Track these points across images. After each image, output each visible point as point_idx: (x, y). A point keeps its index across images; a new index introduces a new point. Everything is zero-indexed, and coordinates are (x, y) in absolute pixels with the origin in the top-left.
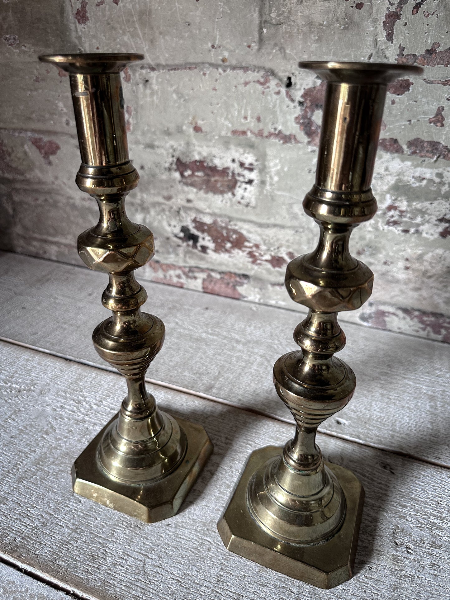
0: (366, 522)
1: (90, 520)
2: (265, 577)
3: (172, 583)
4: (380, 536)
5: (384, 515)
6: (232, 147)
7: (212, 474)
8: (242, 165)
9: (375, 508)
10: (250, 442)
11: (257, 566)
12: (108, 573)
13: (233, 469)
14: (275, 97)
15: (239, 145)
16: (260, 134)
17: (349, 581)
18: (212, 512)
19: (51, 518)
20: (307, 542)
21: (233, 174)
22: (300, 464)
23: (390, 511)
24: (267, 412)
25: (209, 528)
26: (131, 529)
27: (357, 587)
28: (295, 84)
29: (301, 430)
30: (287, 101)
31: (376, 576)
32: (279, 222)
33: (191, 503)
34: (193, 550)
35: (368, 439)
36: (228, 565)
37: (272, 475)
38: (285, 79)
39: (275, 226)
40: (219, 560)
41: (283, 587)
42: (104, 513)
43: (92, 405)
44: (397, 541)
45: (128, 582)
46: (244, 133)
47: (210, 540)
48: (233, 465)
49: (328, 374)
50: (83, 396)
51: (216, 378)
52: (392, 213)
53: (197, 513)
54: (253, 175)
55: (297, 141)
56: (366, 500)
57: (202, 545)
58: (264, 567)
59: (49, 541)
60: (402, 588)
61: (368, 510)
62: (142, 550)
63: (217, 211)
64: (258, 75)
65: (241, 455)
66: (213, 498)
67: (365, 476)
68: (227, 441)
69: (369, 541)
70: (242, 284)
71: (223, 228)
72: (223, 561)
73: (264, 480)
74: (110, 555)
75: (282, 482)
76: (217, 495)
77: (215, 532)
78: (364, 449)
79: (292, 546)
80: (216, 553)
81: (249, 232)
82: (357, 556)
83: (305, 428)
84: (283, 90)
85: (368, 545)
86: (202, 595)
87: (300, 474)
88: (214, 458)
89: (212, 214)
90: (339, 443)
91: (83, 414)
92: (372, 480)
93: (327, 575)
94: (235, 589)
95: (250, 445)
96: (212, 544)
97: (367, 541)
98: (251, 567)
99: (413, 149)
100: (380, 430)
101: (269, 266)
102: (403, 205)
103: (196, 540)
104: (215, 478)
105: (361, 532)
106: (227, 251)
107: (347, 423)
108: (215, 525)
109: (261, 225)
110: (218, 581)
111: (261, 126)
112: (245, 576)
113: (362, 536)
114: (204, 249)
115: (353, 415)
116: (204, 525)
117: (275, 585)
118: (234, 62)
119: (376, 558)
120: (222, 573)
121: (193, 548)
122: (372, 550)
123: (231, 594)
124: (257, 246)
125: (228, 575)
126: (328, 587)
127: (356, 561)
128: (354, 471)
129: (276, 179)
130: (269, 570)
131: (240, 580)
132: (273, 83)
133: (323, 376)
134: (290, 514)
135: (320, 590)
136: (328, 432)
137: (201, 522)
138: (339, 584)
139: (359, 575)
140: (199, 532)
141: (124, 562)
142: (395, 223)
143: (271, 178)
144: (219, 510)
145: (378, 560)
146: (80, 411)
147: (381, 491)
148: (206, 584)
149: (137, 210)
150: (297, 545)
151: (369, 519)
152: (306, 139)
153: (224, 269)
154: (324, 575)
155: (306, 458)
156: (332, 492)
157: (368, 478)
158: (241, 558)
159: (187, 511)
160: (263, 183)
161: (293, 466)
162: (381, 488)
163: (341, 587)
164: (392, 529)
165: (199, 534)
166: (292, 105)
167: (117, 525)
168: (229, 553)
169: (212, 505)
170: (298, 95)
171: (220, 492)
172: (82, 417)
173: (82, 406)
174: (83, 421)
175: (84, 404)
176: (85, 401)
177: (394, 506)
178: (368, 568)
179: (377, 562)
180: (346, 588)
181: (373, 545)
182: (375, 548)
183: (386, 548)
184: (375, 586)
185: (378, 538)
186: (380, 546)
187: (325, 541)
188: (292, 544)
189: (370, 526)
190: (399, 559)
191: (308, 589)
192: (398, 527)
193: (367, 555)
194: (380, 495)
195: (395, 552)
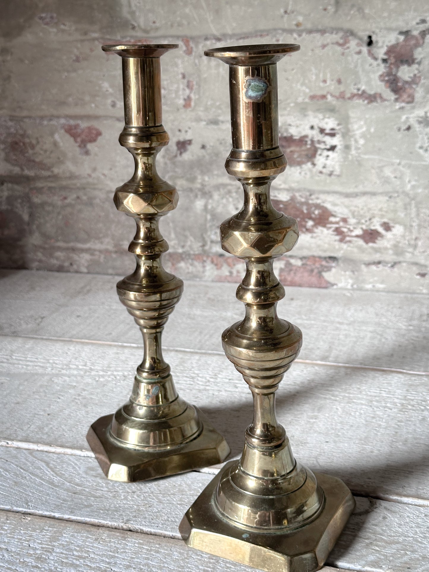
6: (310, 113)
8: (322, 131)
14: (356, 57)
15: (318, 110)
16: (342, 96)
21: (312, 141)
28: (377, 42)
30: (370, 60)
32: (368, 189)
38: (366, 39)
39: (364, 194)
46: (324, 97)
51: (329, 351)
54: (335, 141)
55: (383, 100)
63: (293, 185)
64: (337, 37)
70: (329, 269)
71: (302, 204)
81: (335, 205)
84: (365, 49)
89: (289, 190)
101: (361, 242)
106: (308, 230)
109: (348, 196)
111: (342, 88)
118: (309, 26)
124: (345, 220)
129: (362, 142)
132: (353, 43)
143: (356, 141)
149: (196, 196)
152: (392, 96)
160: (347, 147)
166: (375, 63)
170: (381, 53)
172: (202, 387)
173: (198, 380)
174: (205, 390)
175: (199, 378)
176: (199, 376)
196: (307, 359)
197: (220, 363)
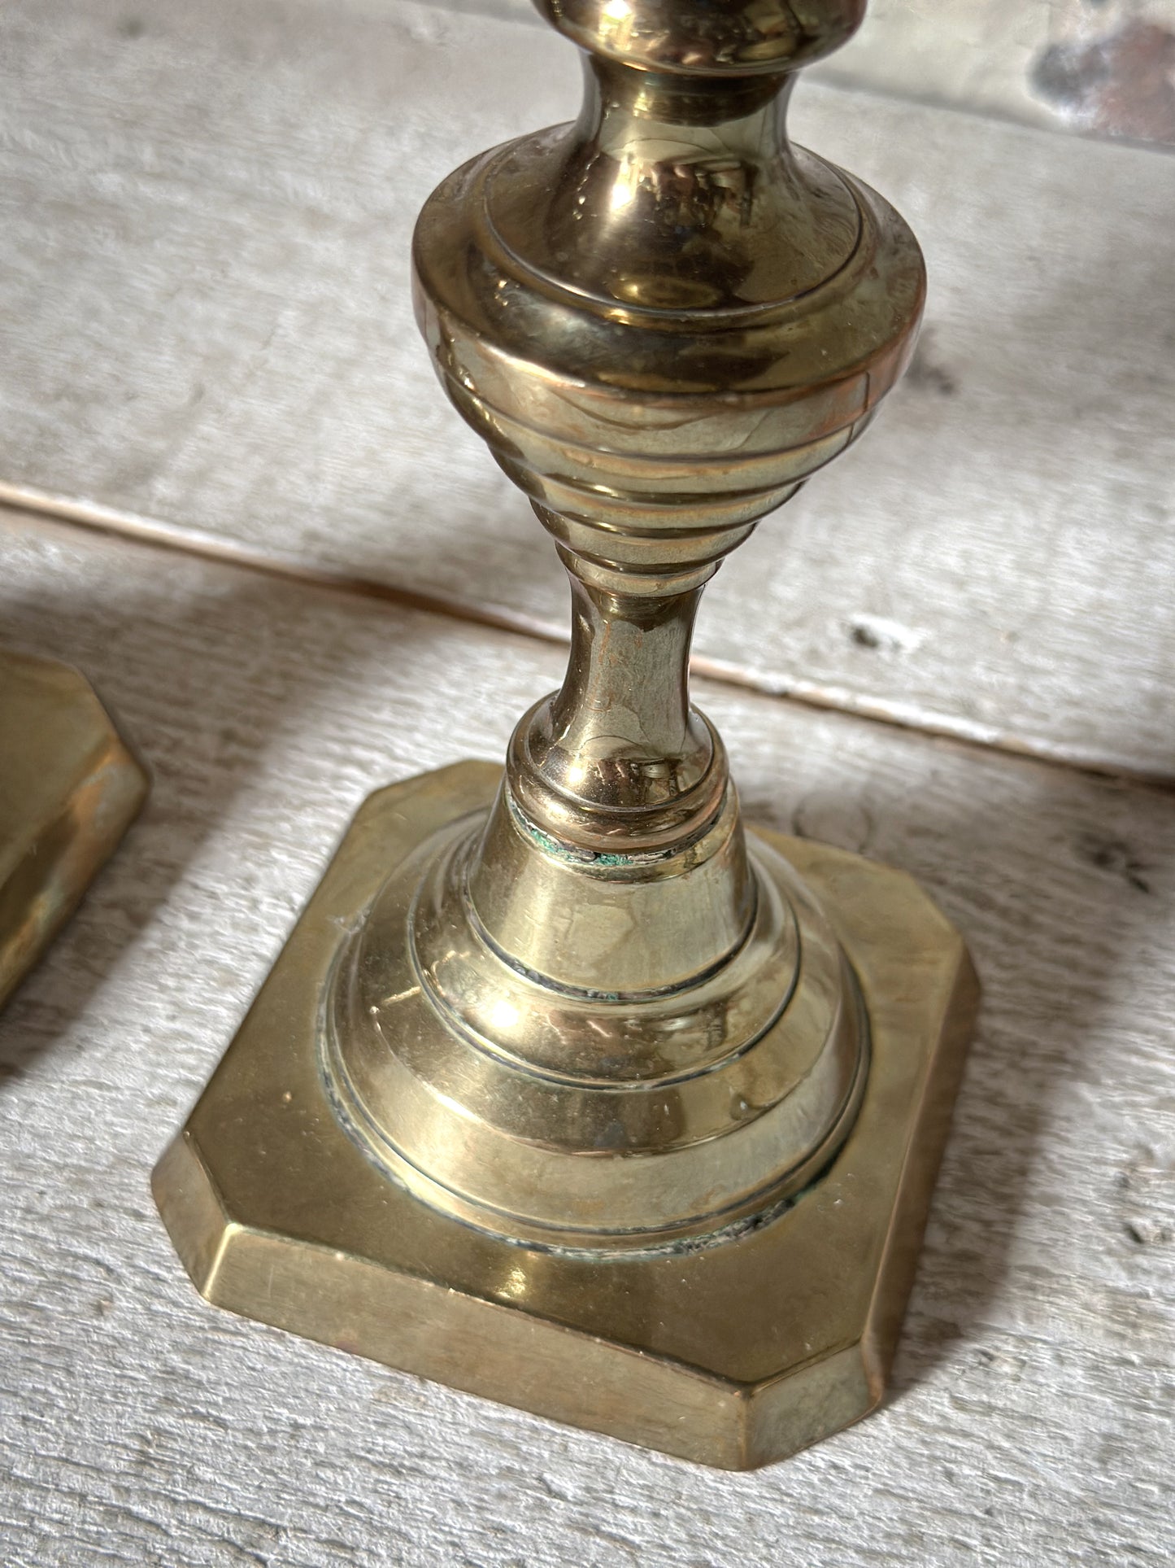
0: (976, 1131)
2: (407, 1427)
4: (1051, 1200)
5: (1076, 1098)
7: (139, 919)
9: (1029, 1063)
10: (360, 753)
11: (369, 1373)
13: (258, 892)
17: (868, 1427)
18: (129, 1112)
20: (642, 1237)
22: (603, 821)
23: (1113, 1073)
24: (469, 594)
25: (103, 1196)
27: (909, 1455)
29: (603, 612)
31: (1014, 1397)
35: (1019, 720)
36: (203, 1376)
37: (453, 896)
40: (157, 1355)
41: (507, 1473)
44: (1140, 1222)
47: (109, 1259)
48: (260, 873)
49: (745, 223)
51: (178, 423)
53: (41, 1121)
56: (986, 1022)
57: (58, 1286)
58: (408, 1379)
60: (1149, 1449)
61: (996, 1075)
65: (307, 819)
66: (137, 1042)
67: (985, 903)
68: (233, 749)
69: (987, 1224)
72: (176, 1360)
73: (409, 926)
75: (508, 926)
76: (162, 1024)
77: (139, 1216)
78: (993, 770)
80: (142, 1320)
82: (918, 1303)
83: (627, 601)
85: (976, 1247)
86: (45, 1538)
87: (598, 875)
88: (153, 839)
90: (860, 742)
92: (1026, 922)
93: (748, 1396)
94: (242, 1498)
95: (363, 766)
96: (119, 1279)
97: (975, 1227)
98: (333, 1380)
100: (1089, 669)
103: (25, 1262)
104: (153, 937)
105: (946, 1182)
107: (911, 638)
108: (141, 1180)
110: (144, 1460)
112: (296, 1426)
113: (952, 1204)
115: (948, 599)
116: (80, 1181)
117: (463, 1466)
119: (1018, 1309)
120: (166, 1421)
121: (8, 1304)
122: (1002, 1270)
123: (215, 1524)
125: (200, 1428)
126: (753, 1459)
127: (912, 1325)
128: (932, 879)
130: (437, 1392)
131: (271, 1450)
133: (717, 236)
134: (549, 1092)
135: (708, 1475)
136: (804, 688)
137: (60, 1168)
138: (810, 1442)
139: (921, 1394)
140: (45, 1219)
144: (167, 1101)
145: (1028, 1319)
147: (1071, 979)
148: (76, 1481)
150: (589, 1256)
151: (999, 1116)
154: (726, 1402)
155: (639, 780)
156: (786, 975)
157: (1004, 913)
158: (280, 1338)
161: (565, 833)
162: (1073, 965)
163: (821, 1455)
164: (1118, 1163)
165: (44, 1232)
168: (212, 1319)
169: (126, 1081)
171: (180, 1010)
177: (1138, 1052)
178: (970, 1359)
179: (1021, 1327)
180: (846, 1463)
181: (1005, 1247)
182: (1015, 1260)
183: (1077, 1260)
184: (1006, 1444)
185: (1038, 1208)
186: (1044, 1249)
187: (740, 1231)
188: (559, 1251)
189: (997, 1153)
190: (1140, 1312)
191: (641, 1475)
192: (1149, 1155)
193: (971, 1294)
194: (1064, 998)
195: (1123, 1274)
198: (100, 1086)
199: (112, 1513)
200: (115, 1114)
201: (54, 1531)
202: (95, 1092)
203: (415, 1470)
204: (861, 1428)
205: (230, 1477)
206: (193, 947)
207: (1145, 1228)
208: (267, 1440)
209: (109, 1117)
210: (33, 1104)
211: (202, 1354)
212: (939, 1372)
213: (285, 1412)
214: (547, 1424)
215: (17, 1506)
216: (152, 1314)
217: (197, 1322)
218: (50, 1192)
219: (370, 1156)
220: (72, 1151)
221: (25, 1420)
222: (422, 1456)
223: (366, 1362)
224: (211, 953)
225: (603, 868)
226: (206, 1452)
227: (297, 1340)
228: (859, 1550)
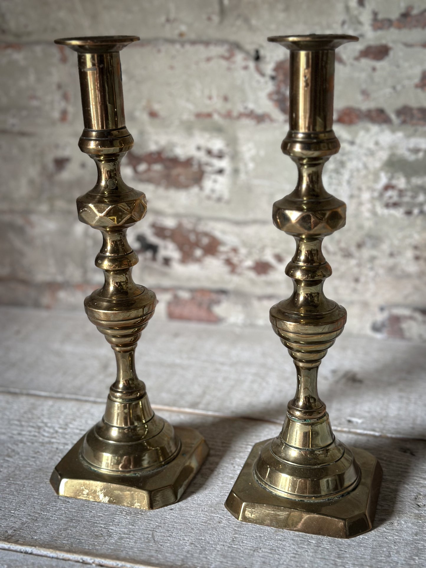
0: (385, 492)
1: (84, 513)
2: (281, 535)
3: (185, 545)
4: (400, 501)
5: (405, 487)
6: (196, 132)
7: (212, 470)
8: (209, 152)
9: (394, 482)
12: (116, 544)
13: (234, 465)
14: (243, 73)
15: (205, 129)
16: (228, 115)
18: (217, 497)
19: (40, 515)
21: (200, 165)
22: (305, 413)
23: (411, 483)
25: (216, 508)
26: (132, 515)
27: (378, 536)
28: (265, 57)
29: (302, 374)
30: (257, 76)
31: (398, 528)
33: (193, 493)
34: (202, 523)
35: (384, 432)
36: (241, 530)
38: (253, 53)
39: (255, 222)
40: (232, 528)
41: (301, 540)
42: (98, 507)
43: (57, 429)
44: (419, 504)
45: (140, 548)
46: (209, 115)
47: (219, 516)
48: (234, 462)
50: (42, 422)
51: (201, 397)
52: (390, 193)
53: (201, 499)
54: (224, 164)
55: (272, 120)
57: (211, 520)
58: (280, 529)
59: (45, 530)
61: (388, 484)
62: (148, 528)
63: (181, 210)
64: (222, 50)
65: (242, 454)
66: (216, 488)
68: (224, 445)
69: (389, 505)
70: (218, 302)
71: (190, 231)
72: (236, 528)
74: (115, 533)
76: (221, 485)
77: (224, 510)
79: (307, 502)
80: (228, 524)
81: (224, 232)
82: (377, 516)
83: (306, 368)
84: (252, 64)
85: (387, 508)
88: (211, 459)
89: (176, 215)
91: (48, 437)
92: (390, 462)
93: (345, 521)
94: (253, 544)
96: (222, 519)
97: (387, 506)
98: (266, 530)
99: (402, 118)
100: (397, 424)
102: (401, 182)
103: (203, 517)
104: (216, 473)
105: (379, 500)
106: (198, 260)
107: (360, 421)
108: (223, 505)
109: (238, 223)
110: (233, 540)
111: (229, 106)
112: (260, 536)
113: (382, 503)
114: (167, 261)
115: (367, 414)
116: (211, 507)
117: (293, 540)
118: (192, 36)
119: (397, 516)
120: (237, 536)
121: (202, 522)
122: (393, 511)
123: (249, 548)
124: (235, 250)
125: (242, 536)
127: (376, 520)
129: (251, 165)
130: (285, 530)
131: (257, 539)
132: (239, 57)
135: (340, 540)
137: (207, 505)
138: (359, 535)
139: (379, 528)
140: (206, 511)
141: (131, 536)
142: (395, 205)
143: (246, 165)
145: (399, 517)
146: (44, 436)
147: (401, 470)
151: (389, 490)
152: (282, 117)
153: (194, 284)
157: (386, 461)
158: (254, 525)
159: (189, 499)
160: (236, 171)
161: (299, 417)
162: (401, 468)
164: (414, 496)
165: (206, 513)
166: (262, 80)
167: (116, 514)
168: (241, 523)
169: (216, 493)
170: (269, 68)
171: (223, 483)
172: (47, 439)
173: (44, 431)
174: (50, 443)
175: (47, 429)
176: (47, 426)
177: (416, 480)
178: (388, 523)
179: (398, 519)
180: (366, 537)
181: (393, 508)
182: (395, 510)
183: (408, 509)
184: (397, 534)
185: (399, 502)
186: (400, 508)
187: (340, 497)
188: (306, 501)
189: (390, 495)
190: (421, 516)
191: (327, 540)
192: (420, 495)
193: (387, 514)
194: (400, 472)
195: (417, 511)
196: (174, 405)
197: (75, 409)
198: (211, 494)
199: (229, 547)
200: (215, 497)
201: (219, 549)
202: (210, 495)
203: (284, 541)
204: (368, 533)
205: (250, 542)
206: (223, 474)
207: (421, 505)
208: (255, 537)
209: (214, 498)
210: (199, 497)
211: (240, 527)
212: (382, 525)
213: (258, 534)
214: (308, 534)
215: (212, 547)
216: (230, 523)
217: (238, 523)
218: (206, 508)
219: (268, 490)
220: (209, 503)
221: (210, 536)
222: (285, 539)
223: (271, 527)
224: (227, 474)
225: (306, 423)
226: (245, 539)
227: (258, 525)
228: (370, 548)
